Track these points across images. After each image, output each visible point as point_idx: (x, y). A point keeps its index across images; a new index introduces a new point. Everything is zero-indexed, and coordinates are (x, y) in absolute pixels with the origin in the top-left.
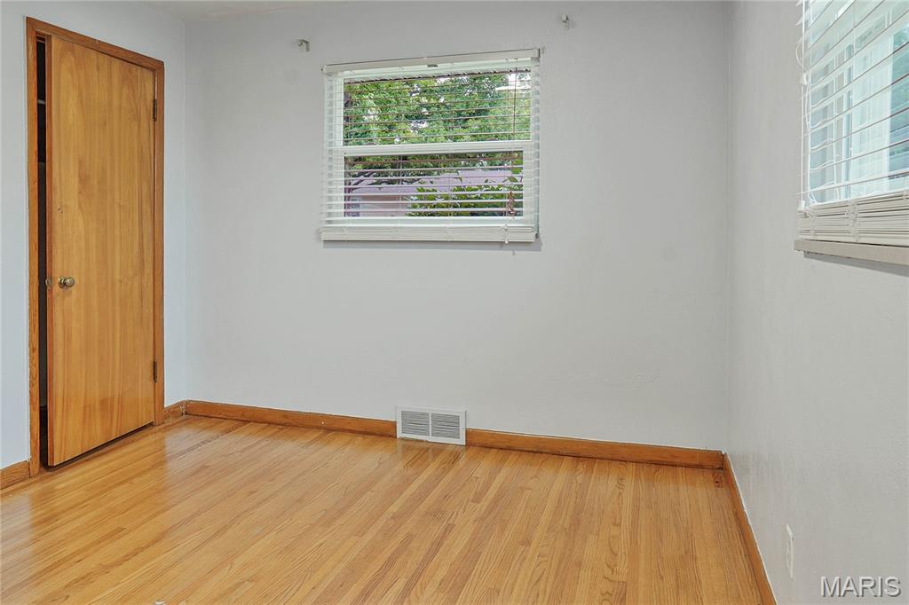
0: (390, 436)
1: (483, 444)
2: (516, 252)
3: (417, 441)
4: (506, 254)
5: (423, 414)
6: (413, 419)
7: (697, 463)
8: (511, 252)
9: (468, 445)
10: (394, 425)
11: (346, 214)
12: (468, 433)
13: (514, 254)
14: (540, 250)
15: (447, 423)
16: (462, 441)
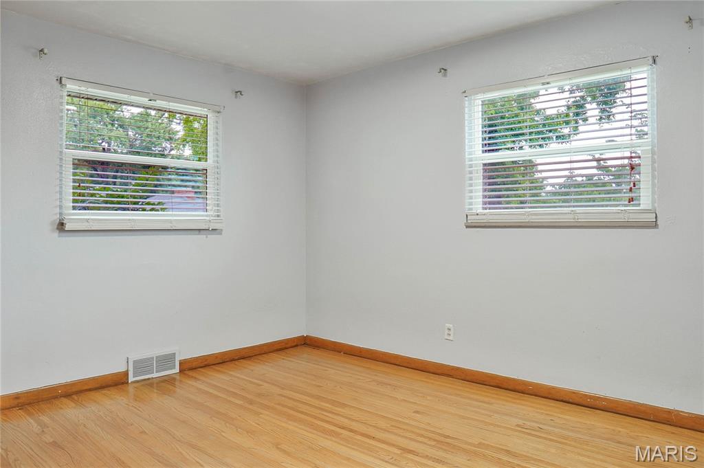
0: (123, 383)
1: (191, 367)
2: (209, 236)
3: (145, 380)
4: (202, 237)
5: (148, 359)
6: (141, 365)
7: (295, 344)
8: (205, 236)
9: (181, 371)
10: (126, 374)
11: (74, 208)
12: (181, 363)
13: (207, 237)
14: (221, 234)
15: (167, 360)
16: (177, 370)
